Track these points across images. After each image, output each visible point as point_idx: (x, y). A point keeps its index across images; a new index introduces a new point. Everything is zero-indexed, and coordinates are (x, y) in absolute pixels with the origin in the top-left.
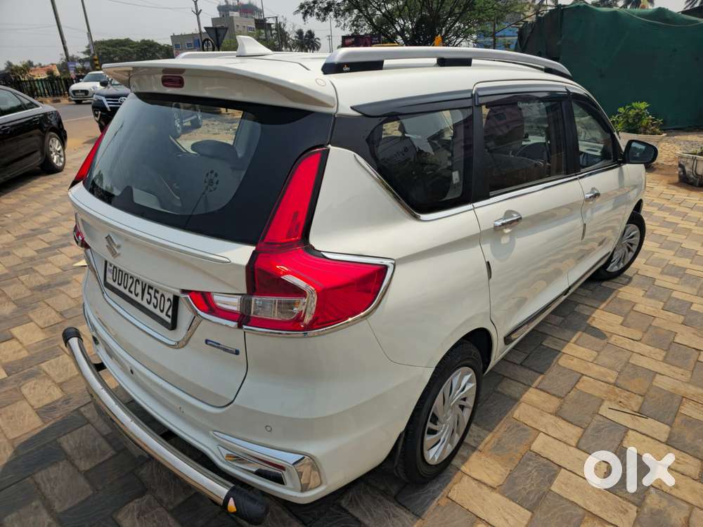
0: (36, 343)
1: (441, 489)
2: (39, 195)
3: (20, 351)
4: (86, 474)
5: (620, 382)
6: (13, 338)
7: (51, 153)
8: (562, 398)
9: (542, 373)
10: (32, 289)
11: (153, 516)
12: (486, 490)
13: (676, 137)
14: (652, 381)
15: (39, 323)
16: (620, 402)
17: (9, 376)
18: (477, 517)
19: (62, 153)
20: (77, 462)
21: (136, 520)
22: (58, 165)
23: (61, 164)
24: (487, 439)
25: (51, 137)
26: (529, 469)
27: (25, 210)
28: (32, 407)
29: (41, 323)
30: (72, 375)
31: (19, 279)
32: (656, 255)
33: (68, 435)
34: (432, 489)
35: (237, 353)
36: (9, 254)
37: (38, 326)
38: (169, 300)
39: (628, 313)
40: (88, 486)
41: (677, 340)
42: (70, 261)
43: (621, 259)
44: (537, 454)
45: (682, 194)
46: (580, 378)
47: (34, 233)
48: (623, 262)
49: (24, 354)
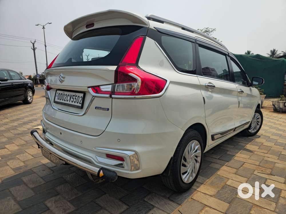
0: (15, 150)
1: (188, 196)
2: (21, 109)
3: (8, 152)
4: (32, 189)
5: (260, 165)
6: (5, 148)
7: (28, 96)
8: (237, 169)
9: (228, 162)
10: (15, 134)
11: (61, 202)
12: (208, 196)
13: (270, 99)
14: (274, 165)
15: (17, 144)
16: (262, 171)
17: (2, 159)
18: (205, 205)
19: (32, 97)
20: (29, 185)
21: (53, 203)
22: (30, 101)
23: (31, 101)
24: (207, 181)
25: (29, 90)
26: (226, 190)
27: (15, 113)
28: (11, 168)
29: (18, 144)
30: (29, 159)
31: (10, 132)
32: (268, 130)
33: (26, 177)
34: (184, 196)
35: (108, 109)
36: (7, 125)
37: (16, 145)
38: (81, 97)
39: (261, 146)
40: (33, 192)
41: (282, 153)
42: (31, 127)
43: (255, 128)
44: (229, 186)
45: (275, 115)
46: (244, 163)
47: (18, 119)
48: (256, 129)
49: (10, 153)
